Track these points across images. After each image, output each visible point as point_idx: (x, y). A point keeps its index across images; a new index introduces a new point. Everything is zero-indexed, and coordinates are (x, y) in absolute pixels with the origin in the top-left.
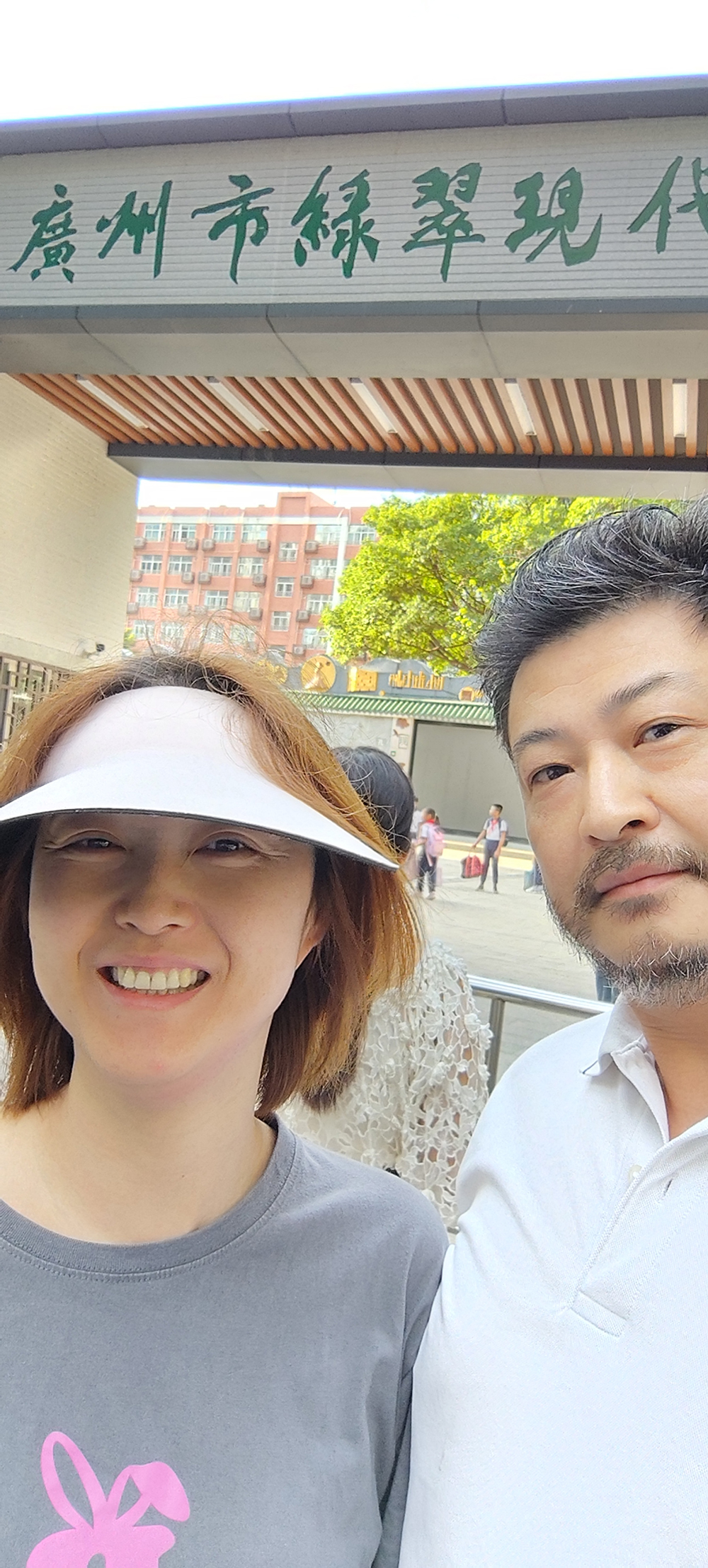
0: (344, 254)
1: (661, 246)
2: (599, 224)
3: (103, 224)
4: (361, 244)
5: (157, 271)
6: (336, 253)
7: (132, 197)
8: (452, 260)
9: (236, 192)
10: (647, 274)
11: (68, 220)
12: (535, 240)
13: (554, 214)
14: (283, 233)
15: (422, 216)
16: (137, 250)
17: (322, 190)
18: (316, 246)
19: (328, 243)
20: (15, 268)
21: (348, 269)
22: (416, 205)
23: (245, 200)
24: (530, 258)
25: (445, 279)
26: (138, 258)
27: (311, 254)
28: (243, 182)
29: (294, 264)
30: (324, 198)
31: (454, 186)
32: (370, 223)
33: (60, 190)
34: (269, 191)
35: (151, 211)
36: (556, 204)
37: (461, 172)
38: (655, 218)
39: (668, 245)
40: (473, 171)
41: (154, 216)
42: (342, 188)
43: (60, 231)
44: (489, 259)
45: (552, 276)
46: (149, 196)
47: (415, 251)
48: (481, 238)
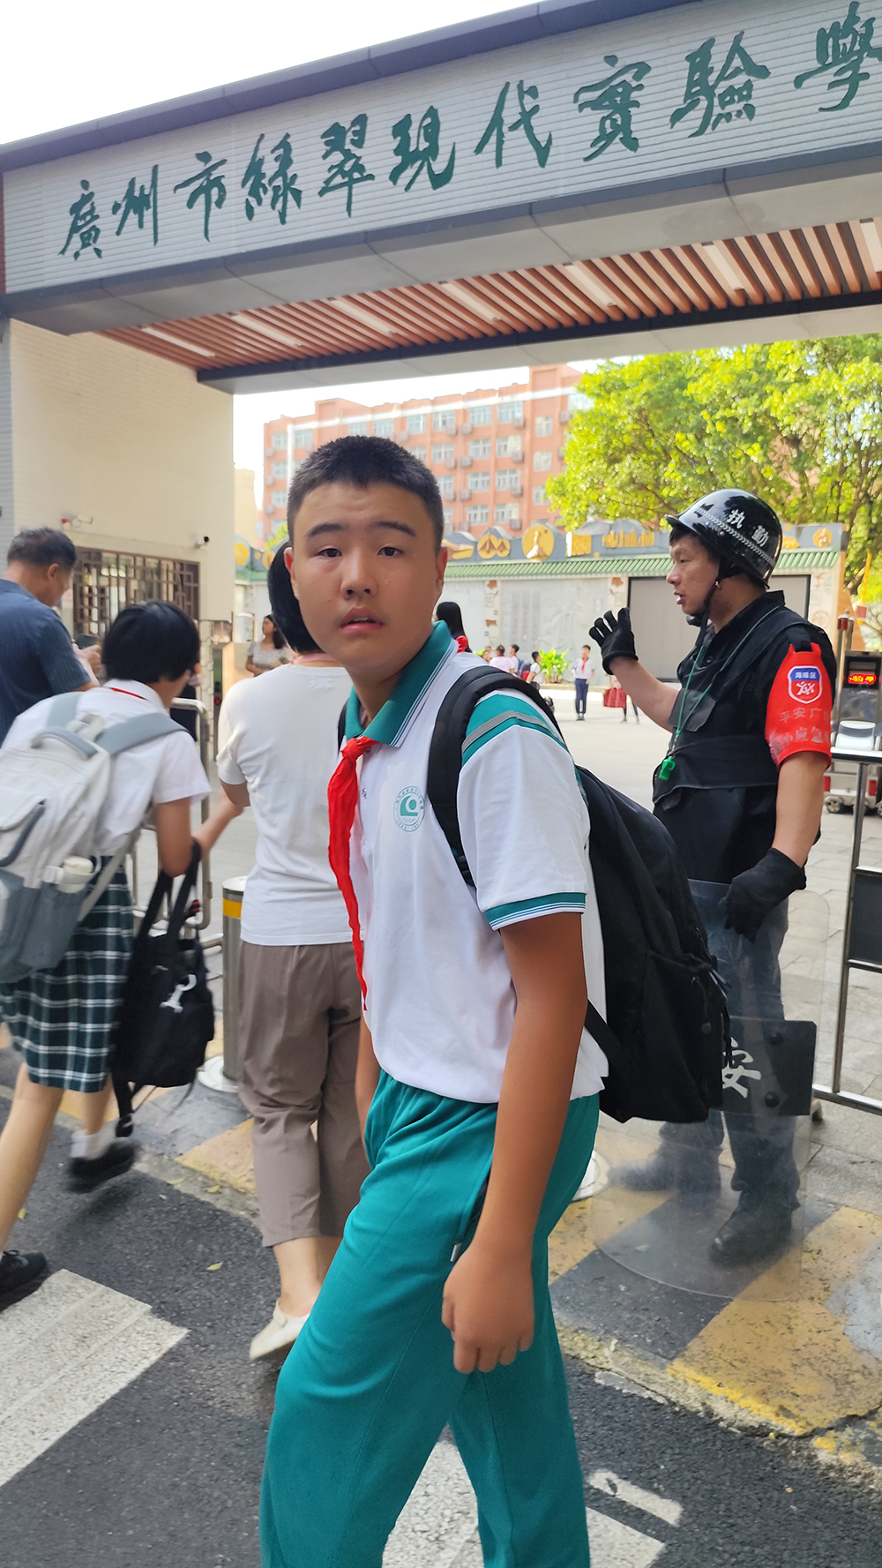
0: (279, 206)
1: (499, 163)
2: (453, 152)
3: (116, 207)
4: (290, 196)
5: (156, 240)
6: (273, 206)
7: (132, 183)
8: (354, 199)
9: (200, 167)
10: (490, 188)
11: (93, 208)
12: (410, 172)
13: (421, 149)
14: (237, 194)
15: (329, 166)
16: (141, 225)
17: (260, 155)
18: (260, 202)
19: (267, 198)
20: (63, 252)
21: (283, 216)
22: (325, 157)
23: (207, 172)
24: (408, 188)
25: (350, 215)
26: (142, 232)
27: (257, 210)
28: (204, 157)
29: (246, 219)
30: (261, 161)
31: (350, 136)
32: (295, 176)
33: (85, 184)
34: (223, 162)
35: (146, 192)
36: (422, 139)
37: (354, 123)
38: (493, 139)
39: (504, 161)
40: (361, 120)
41: (149, 195)
42: (272, 152)
43: (88, 218)
44: (379, 194)
45: (424, 200)
46: (144, 180)
47: (328, 195)
48: (371, 177)
